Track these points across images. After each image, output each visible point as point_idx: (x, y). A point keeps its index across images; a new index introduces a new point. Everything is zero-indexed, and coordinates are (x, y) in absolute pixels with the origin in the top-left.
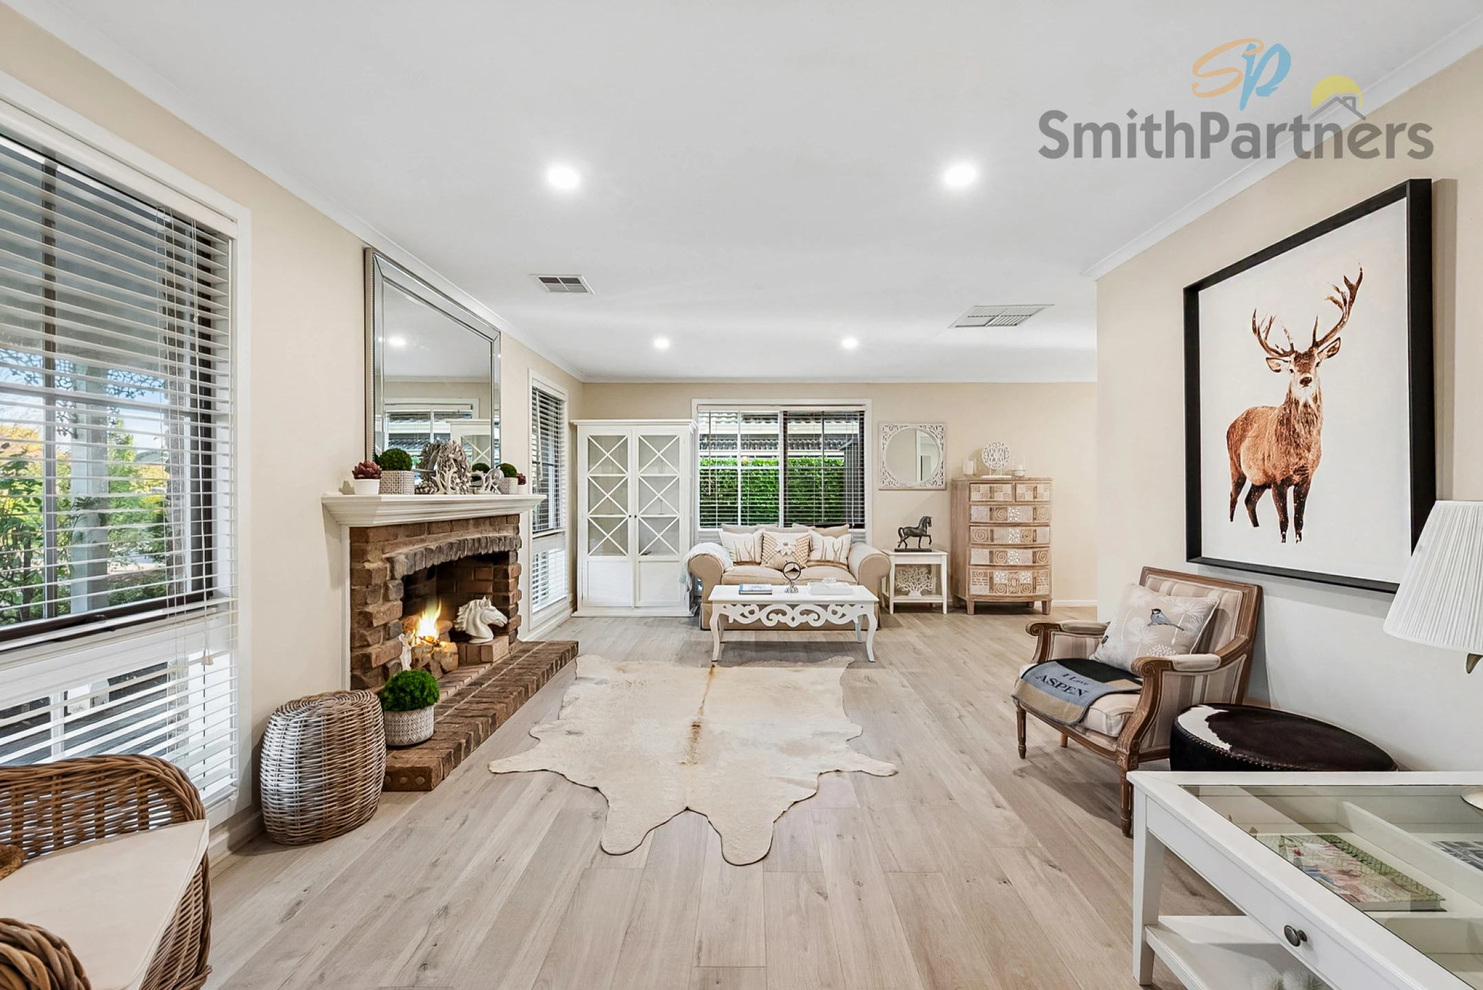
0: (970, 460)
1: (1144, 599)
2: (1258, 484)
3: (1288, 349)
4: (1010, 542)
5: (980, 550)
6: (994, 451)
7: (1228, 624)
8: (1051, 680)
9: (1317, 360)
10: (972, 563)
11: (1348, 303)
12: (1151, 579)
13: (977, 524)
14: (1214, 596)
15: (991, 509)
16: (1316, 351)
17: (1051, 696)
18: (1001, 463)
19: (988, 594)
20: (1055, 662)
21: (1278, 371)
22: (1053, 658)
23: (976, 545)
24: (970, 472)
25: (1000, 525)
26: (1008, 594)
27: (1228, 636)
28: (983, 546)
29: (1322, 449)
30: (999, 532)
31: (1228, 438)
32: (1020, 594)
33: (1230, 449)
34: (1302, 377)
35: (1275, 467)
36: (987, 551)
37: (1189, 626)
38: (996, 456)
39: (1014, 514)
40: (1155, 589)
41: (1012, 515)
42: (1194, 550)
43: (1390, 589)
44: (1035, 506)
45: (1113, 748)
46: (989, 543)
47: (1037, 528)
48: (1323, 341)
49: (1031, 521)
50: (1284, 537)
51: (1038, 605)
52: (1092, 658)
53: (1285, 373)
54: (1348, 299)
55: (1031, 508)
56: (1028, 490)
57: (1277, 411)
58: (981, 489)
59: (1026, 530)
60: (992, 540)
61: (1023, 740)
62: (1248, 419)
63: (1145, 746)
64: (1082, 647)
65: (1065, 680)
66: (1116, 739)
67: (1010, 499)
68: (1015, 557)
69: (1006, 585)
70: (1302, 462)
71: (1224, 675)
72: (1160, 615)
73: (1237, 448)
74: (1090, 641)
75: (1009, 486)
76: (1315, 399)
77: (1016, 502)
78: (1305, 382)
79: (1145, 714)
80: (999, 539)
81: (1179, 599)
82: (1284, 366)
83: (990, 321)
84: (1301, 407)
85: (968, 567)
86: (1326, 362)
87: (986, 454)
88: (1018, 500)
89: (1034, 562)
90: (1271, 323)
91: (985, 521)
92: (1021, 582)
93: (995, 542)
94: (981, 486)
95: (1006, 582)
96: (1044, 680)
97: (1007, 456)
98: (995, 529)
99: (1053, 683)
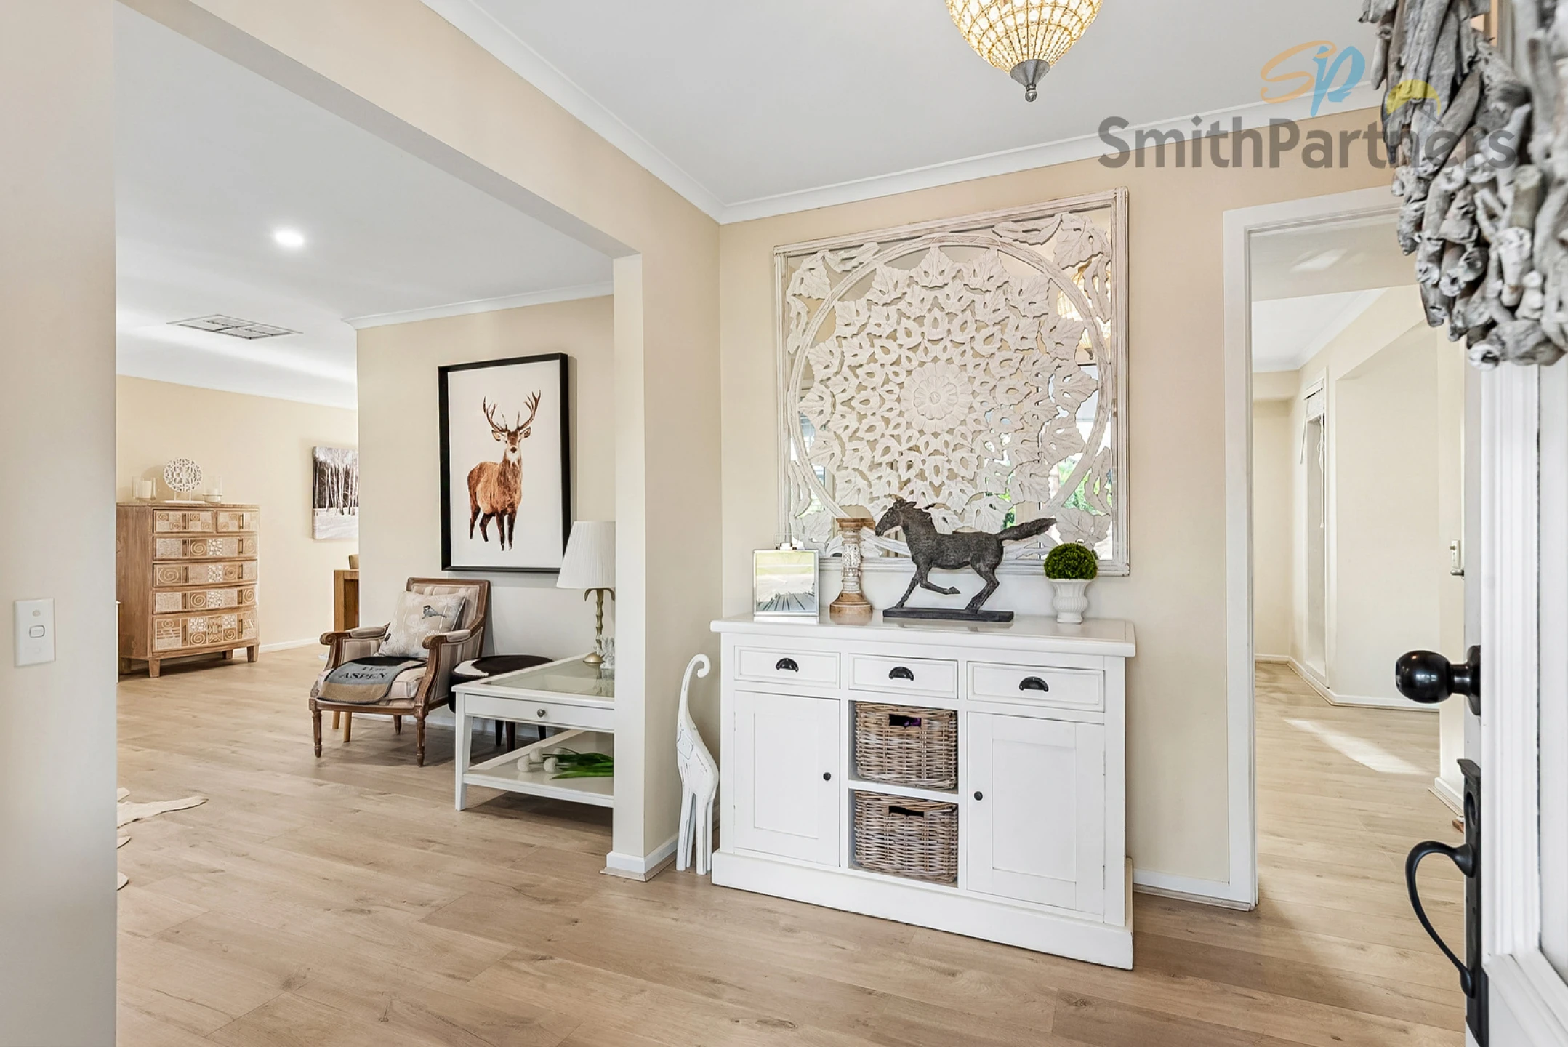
0: (147, 479)
1: (415, 600)
2: (487, 513)
3: (504, 428)
4: (210, 581)
5: (169, 594)
6: (181, 469)
7: (472, 609)
8: (354, 675)
9: (519, 438)
10: (158, 610)
11: (534, 408)
12: (415, 587)
13: (164, 561)
14: (463, 591)
15: (185, 542)
16: (519, 433)
17: (357, 686)
18: (190, 485)
19: (181, 647)
20: (351, 663)
21: (499, 440)
22: (345, 661)
23: (163, 588)
24: (147, 495)
25: (197, 561)
26: (207, 644)
27: (472, 615)
28: (173, 588)
29: (523, 492)
30: (194, 570)
31: (469, 480)
32: (222, 642)
33: (470, 489)
34: (512, 447)
35: (497, 502)
36: (178, 595)
37: (450, 614)
38: (184, 476)
39: (215, 548)
40: (421, 593)
41: (212, 548)
42: (446, 563)
43: (556, 571)
44: (240, 537)
45: (411, 706)
46: (184, 585)
47: (243, 563)
48: (523, 427)
49: (236, 555)
50: (503, 547)
51: (239, 654)
52: (376, 655)
53: (502, 442)
54: (534, 405)
55: (235, 540)
56: (231, 519)
57: (498, 466)
58: (171, 518)
59: (230, 566)
60: (186, 580)
61: (318, 740)
62: (481, 469)
63: (431, 700)
64: (368, 648)
65: (366, 672)
66: (413, 699)
67: (210, 530)
68: (215, 598)
69: (204, 633)
70: (512, 500)
71: (472, 642)
72: (430, 610)
73: (475, 488)
74: (373, 643)
75: (209, 513)
76: (519, 462)
77: (218, 534)
78: (514, 450)
79: (432, 675)
80: (196, 578)
81: (441, 597)
82: (502, 438)
83: (224, 329)
84: (511, 465)
85: (150, 617)
86: (523, 440)
87: (170, 473)
88: (220, 531)
89: (239, 603)
90: (494, 408)
91: (176, 557)
92: (225, 627)
93: (190, 583)
94: (171, 513)
95: (205, 630)
96: (347, 676)
97: (198, 477)
98: (190, 566)
99: (357, 677)
